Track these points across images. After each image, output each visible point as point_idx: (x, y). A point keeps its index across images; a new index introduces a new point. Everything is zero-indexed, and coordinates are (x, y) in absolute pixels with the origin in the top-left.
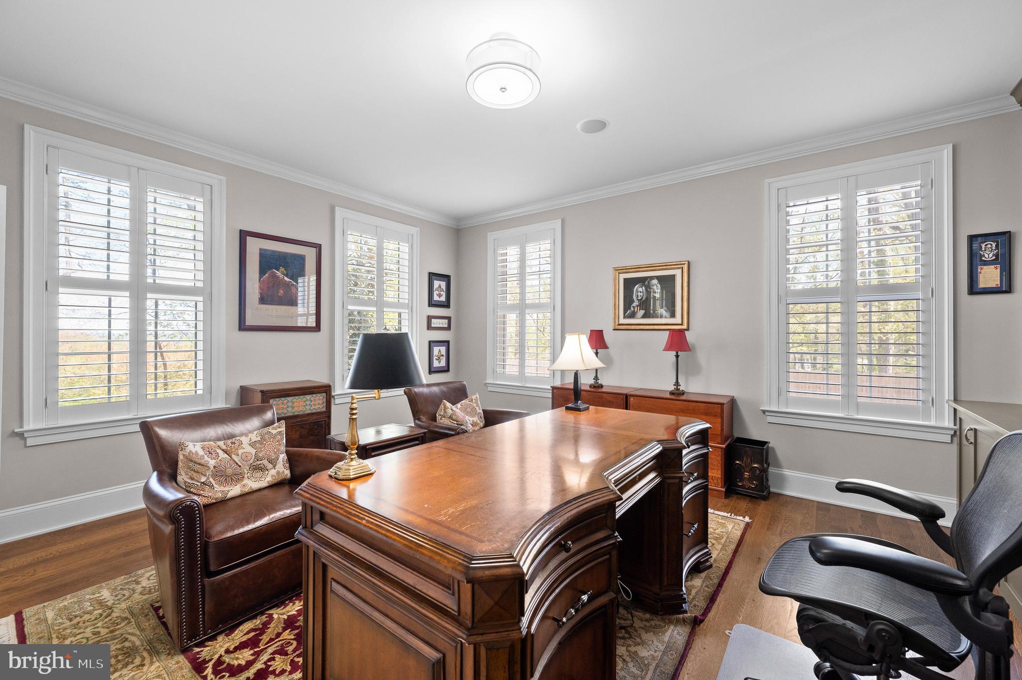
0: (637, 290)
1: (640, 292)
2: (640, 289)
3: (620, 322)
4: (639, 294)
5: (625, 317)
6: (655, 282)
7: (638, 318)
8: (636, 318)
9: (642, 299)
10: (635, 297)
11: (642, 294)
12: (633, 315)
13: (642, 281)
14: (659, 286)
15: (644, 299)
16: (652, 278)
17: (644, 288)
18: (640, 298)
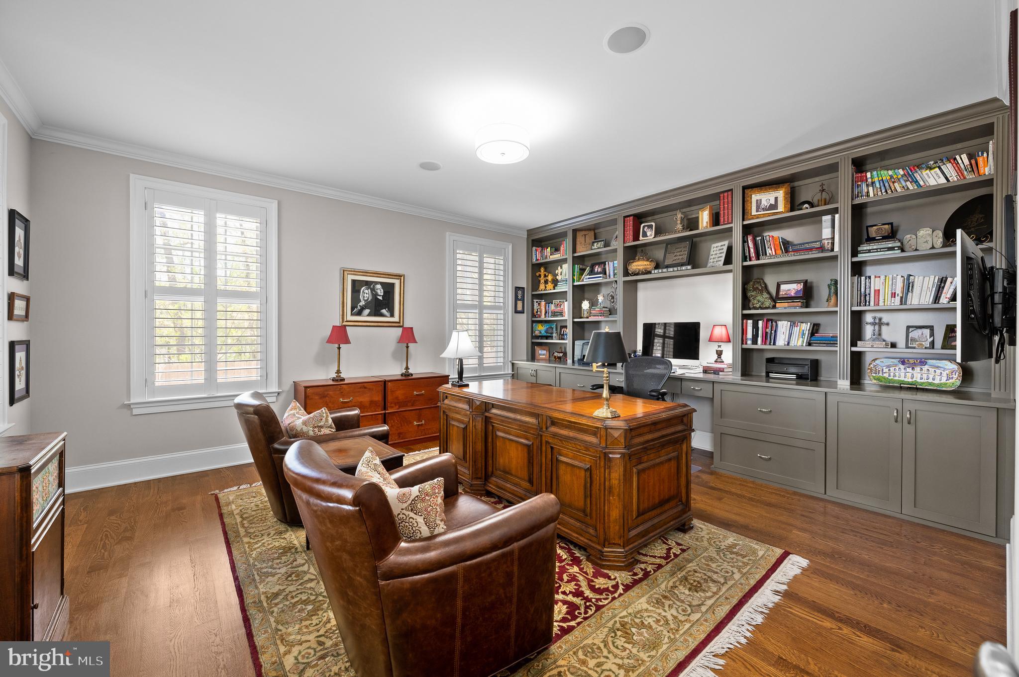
0: (363, 291)
1: (366, 293)
2: (366, 291)
3: (348, 319)
4: (365, 295)
5: (352, 314)
6: (379, 286)
7: (364, 316)
8: (363, 316)
9: (368, 299)
10: (361, 297)
11: (368, 295)
12: (359, 313)
13: (367, 284)
14: (382, 290)
15: (369, 300)
16: (377, 283)
17: (369, 290)
18: (366, 299)
